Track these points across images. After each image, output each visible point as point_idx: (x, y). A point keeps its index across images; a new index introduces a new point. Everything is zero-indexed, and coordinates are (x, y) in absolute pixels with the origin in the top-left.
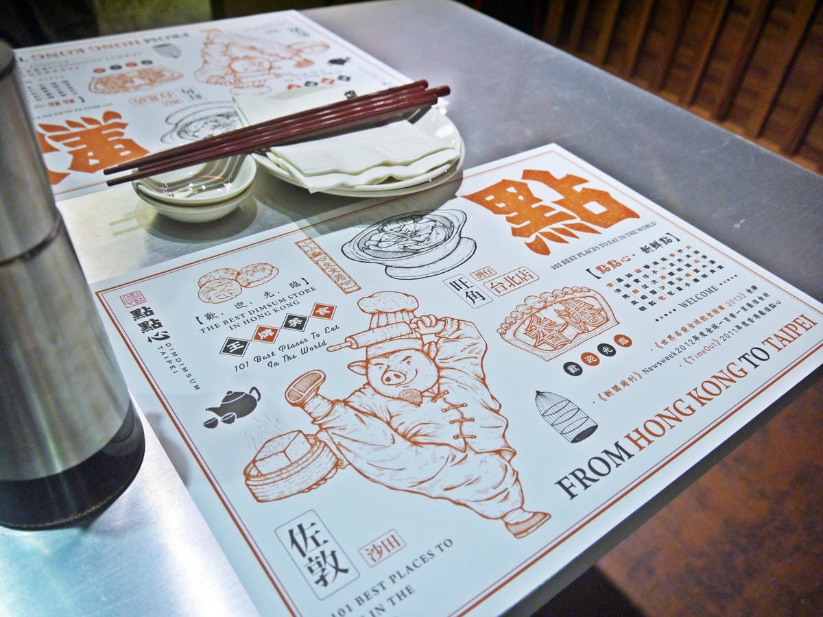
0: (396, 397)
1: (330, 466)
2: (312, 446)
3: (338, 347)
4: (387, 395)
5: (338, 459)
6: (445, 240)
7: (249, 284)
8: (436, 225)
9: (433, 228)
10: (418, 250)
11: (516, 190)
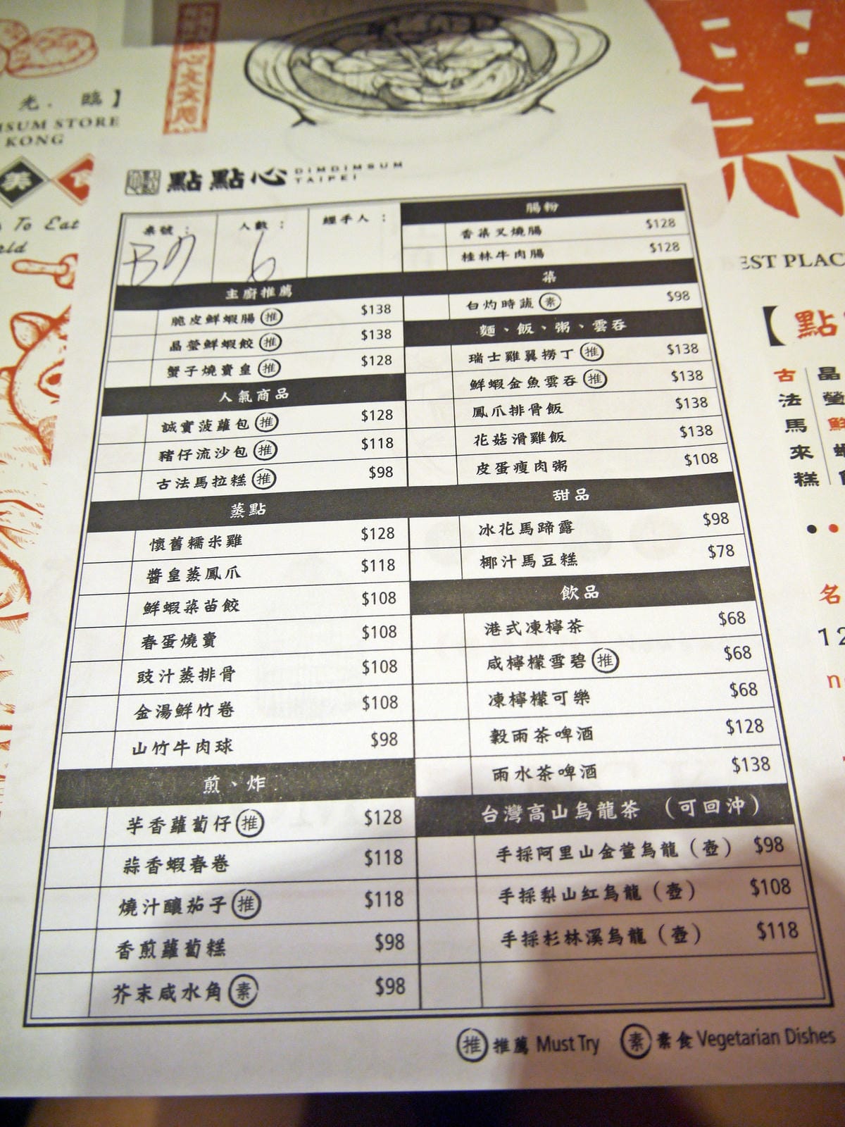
0: (31, 422)
3: (36, 268)
4: (20, 411)
6: (494, 99)
7: (23, 67)
8: (509, 54)
9: (498, 58)
10: (408, 102)
11: (814, 21)
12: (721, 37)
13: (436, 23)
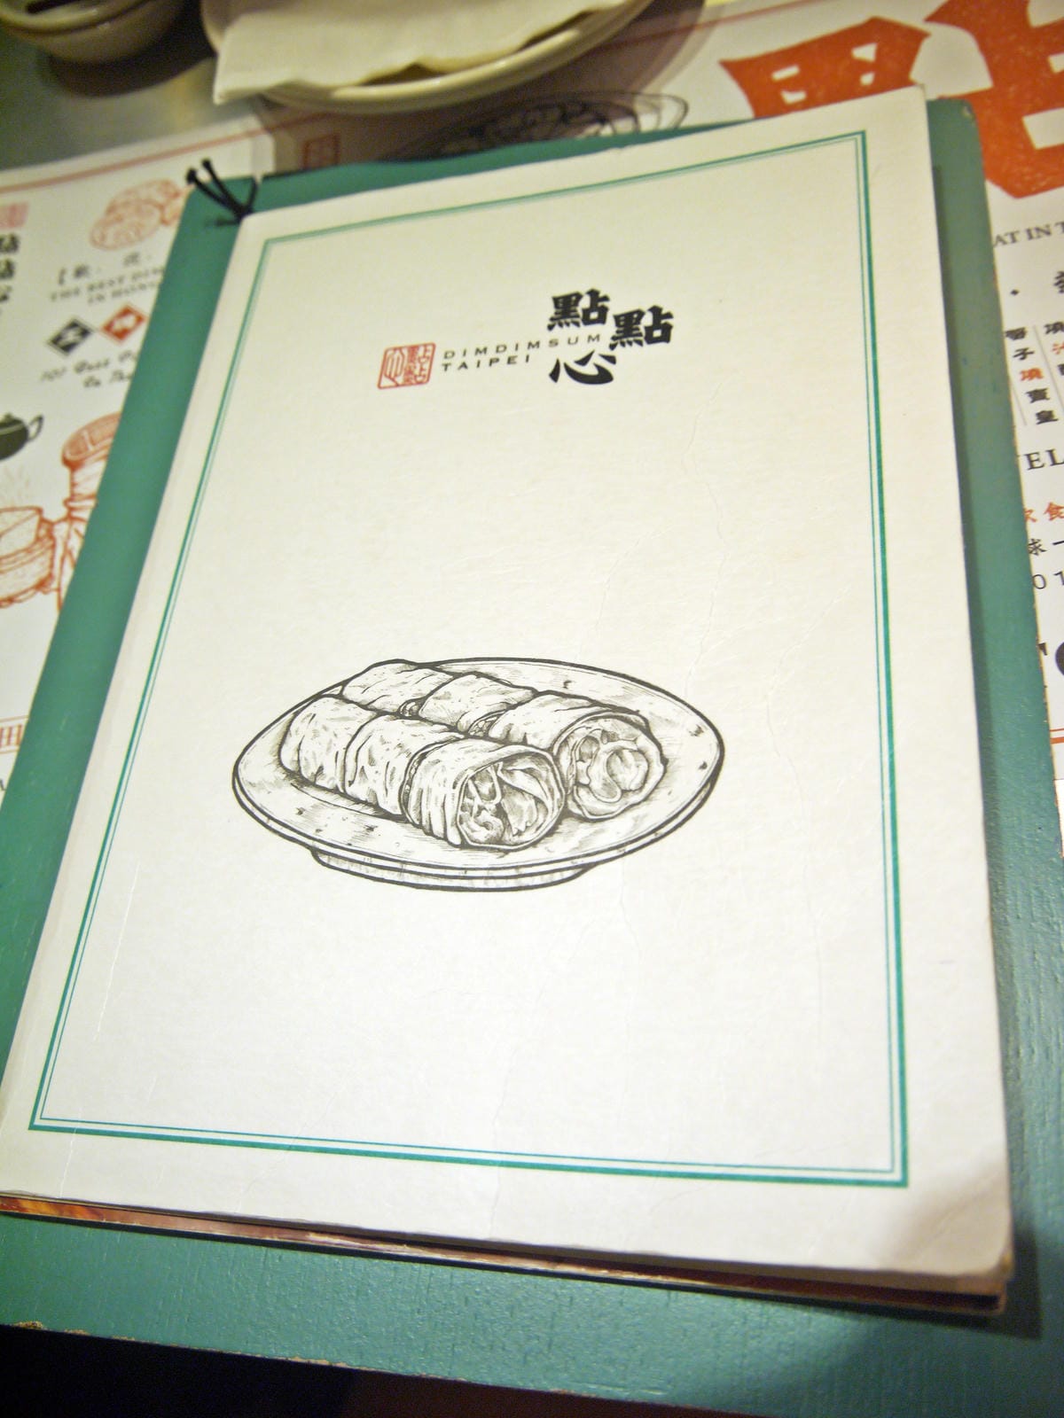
1: (33, 581)
2: (38, 539)
5: (50, 576)
11: (879, 53)
12: (791, 85)
13: (530, 117)
